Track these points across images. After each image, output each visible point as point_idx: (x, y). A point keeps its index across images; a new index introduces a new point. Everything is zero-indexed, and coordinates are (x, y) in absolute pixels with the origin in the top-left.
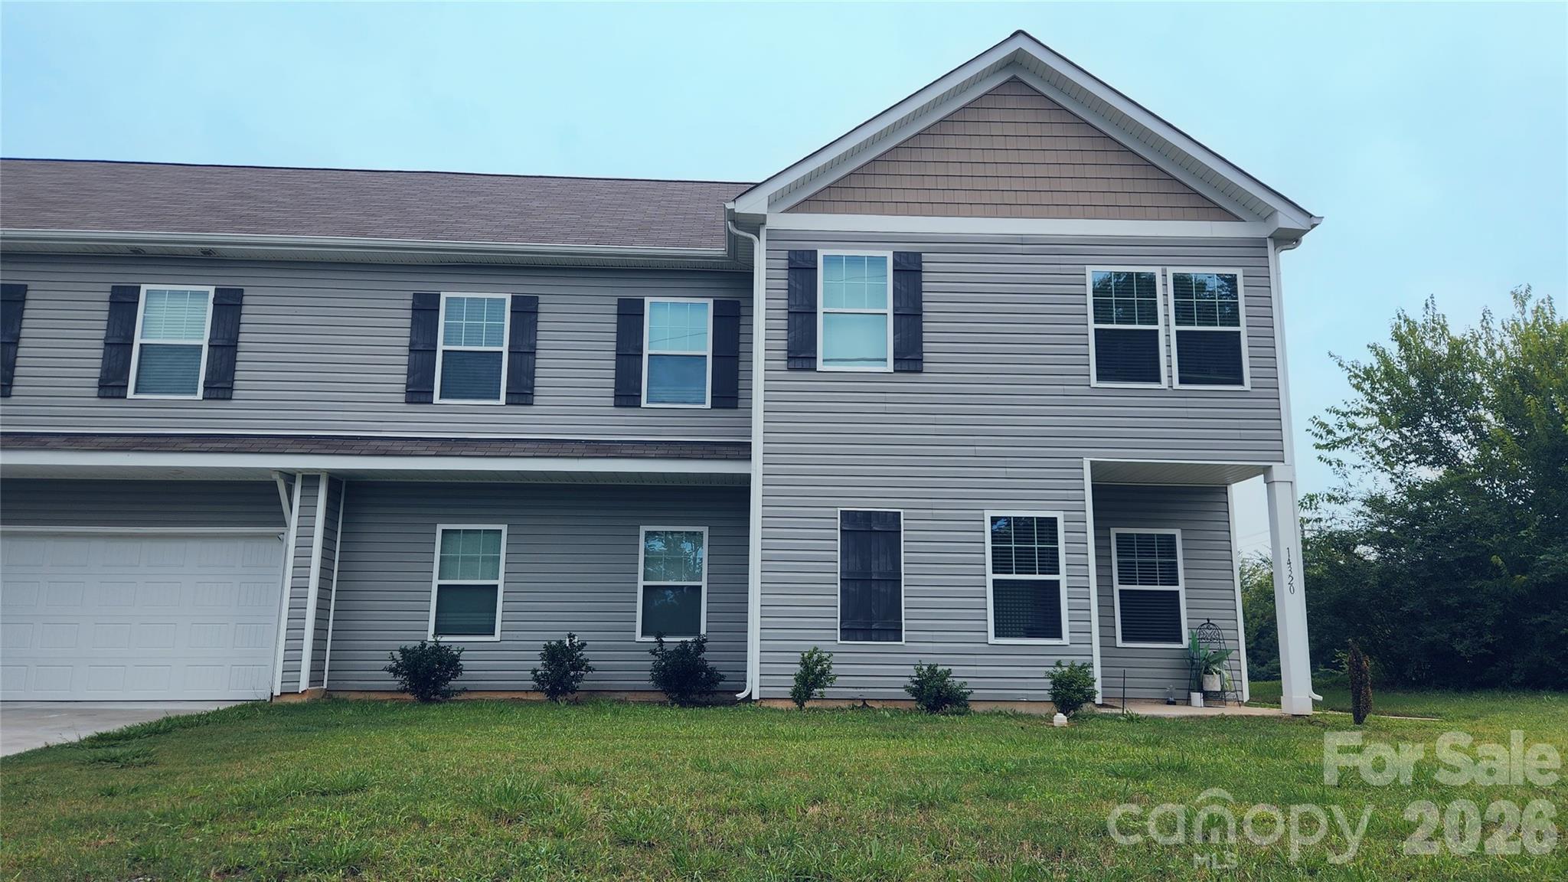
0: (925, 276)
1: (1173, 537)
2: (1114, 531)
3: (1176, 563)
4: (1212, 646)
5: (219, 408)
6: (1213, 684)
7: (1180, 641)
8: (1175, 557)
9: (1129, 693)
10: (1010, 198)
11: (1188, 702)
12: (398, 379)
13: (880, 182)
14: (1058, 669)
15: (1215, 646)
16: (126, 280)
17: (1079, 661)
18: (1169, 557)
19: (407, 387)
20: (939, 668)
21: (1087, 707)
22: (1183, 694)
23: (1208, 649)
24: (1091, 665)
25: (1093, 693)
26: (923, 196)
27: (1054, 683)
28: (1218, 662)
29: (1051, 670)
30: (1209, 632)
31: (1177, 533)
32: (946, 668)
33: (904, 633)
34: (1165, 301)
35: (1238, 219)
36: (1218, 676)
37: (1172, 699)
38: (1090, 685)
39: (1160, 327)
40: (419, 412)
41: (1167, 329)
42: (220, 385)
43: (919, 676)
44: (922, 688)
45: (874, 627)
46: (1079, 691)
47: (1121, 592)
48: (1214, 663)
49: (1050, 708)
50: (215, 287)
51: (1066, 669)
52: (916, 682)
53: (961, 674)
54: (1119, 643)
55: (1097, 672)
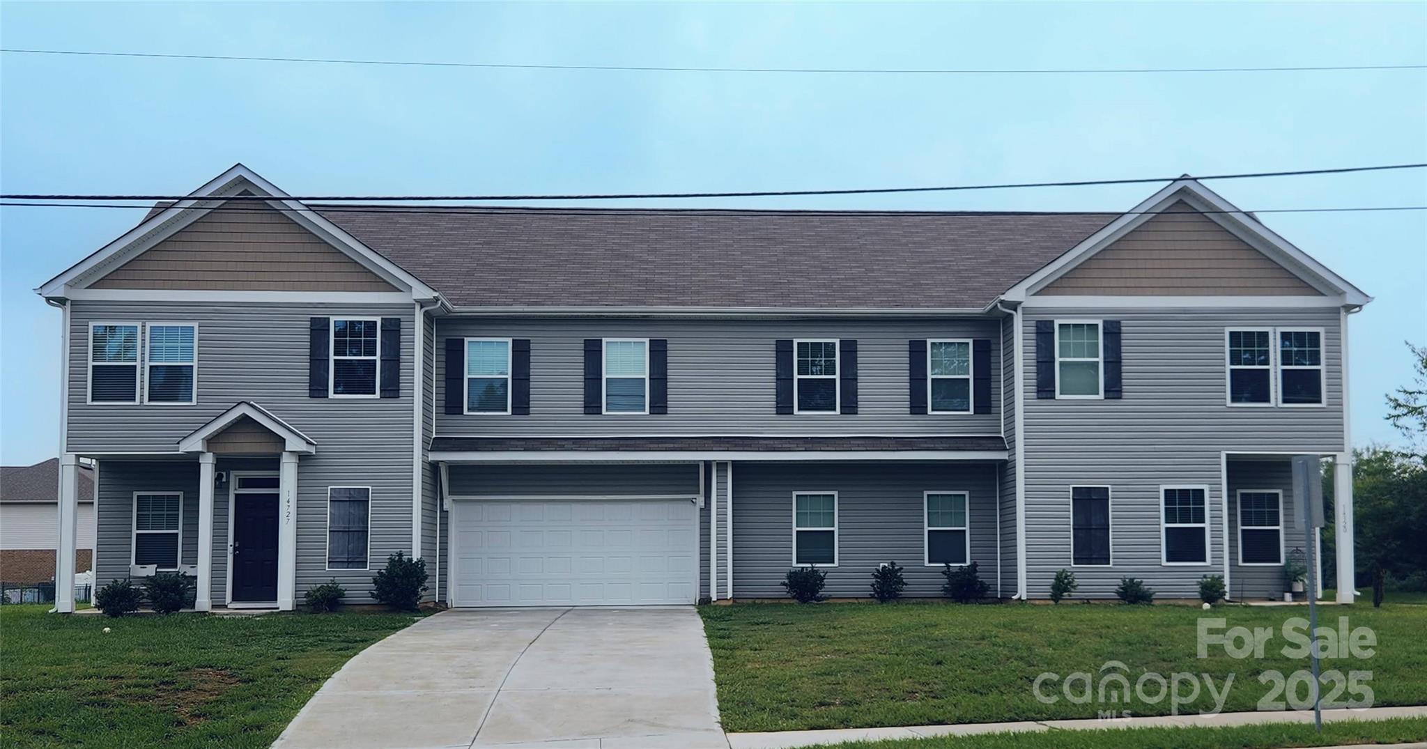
0: (1123, 336)
1: (1277, 495)
2: (1239, 492)
3: (1278, 512)
4: (1299, 564)
5: (659, 420)
6: (1299, 587)
7: (1279, 561)
8: (1278, 508)
9: (1246, 594)
10: (1177, 283)
11: (1282, 599)
12: (770, 399)
13: (1095, 274)
14: (1205, 580)
15: (1301, 564)
16: (592, 336)
17: (1217, 574)
18: (1275, 508)
19: (777, 404)
20: (1135, 580)
21: (1220, 601)
22: (1279, 594)
23: (1297, 566)
24: (1223, 577)
25: (1224, 593)
26: (1121, 283)
27: (1202, 588)
28: (1302, 574)
29: (1200, 580)
30: (1297, 555)
31: (1280, 491)
32: (1139, 580)
33: (1111, 560)
34: (1275, 348)
35: (1322, 294)
36: (1301, 583)
37: (1272, 597)
38: (1221, 588)
39: (1271, 367)
40: (784, 420)
41: (1275, 368)
42: (659, 406)
43: (1124, 584)
44: (1127, 592)
45: (1094, 556)
46: (1217, 591)
47: (1243, 531)
48: (1299, 574)
49: (1200, 602)
50: (648, 339)
51: (1209, 580)
52: (1122, 588)
53: (1149, 583)
54: (1241, 563)
55: (1227, 581)
